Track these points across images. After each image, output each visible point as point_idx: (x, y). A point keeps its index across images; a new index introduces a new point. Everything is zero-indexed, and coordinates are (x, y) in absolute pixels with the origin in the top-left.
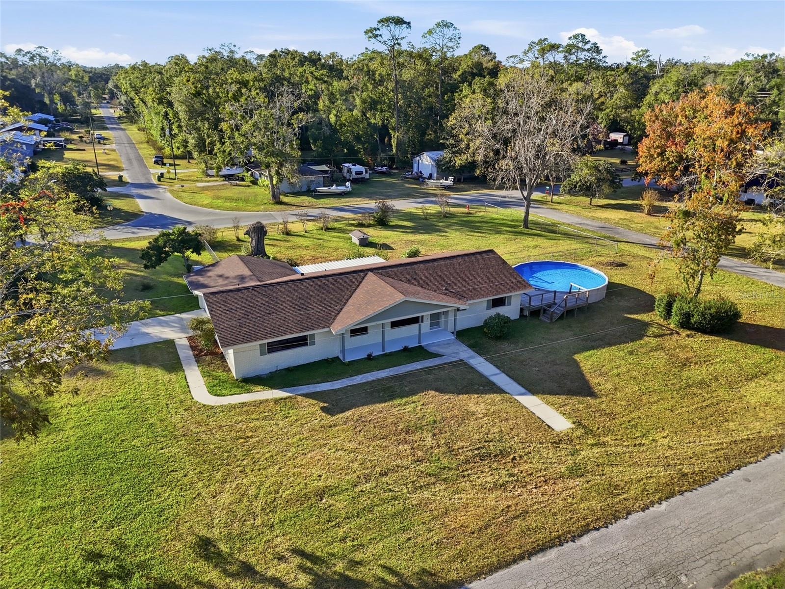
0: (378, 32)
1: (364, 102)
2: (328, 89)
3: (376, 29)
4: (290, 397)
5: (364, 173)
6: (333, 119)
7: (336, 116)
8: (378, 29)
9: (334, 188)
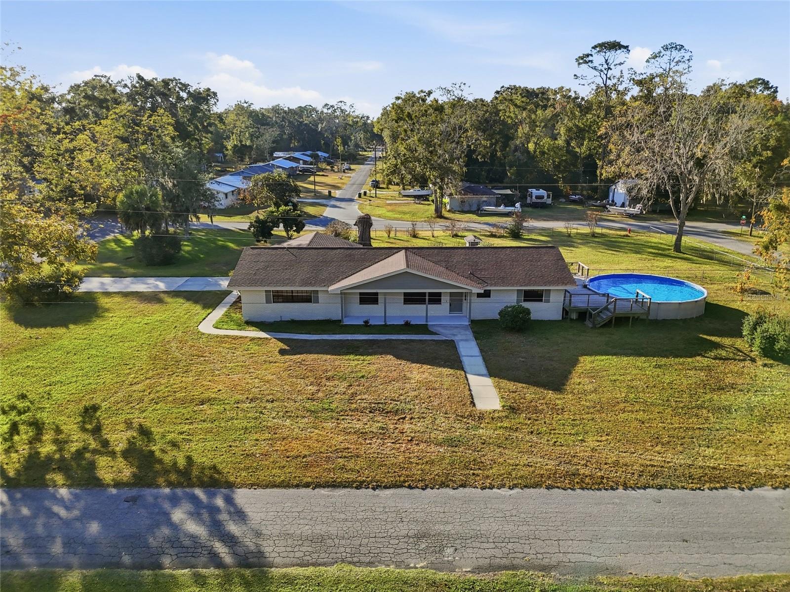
0: (590, 58)
1: (569, 130)
2: (530, 117)
3: (588, 55)
4: (267, 338)
5: (546, 198)
6: (531, 146)
7: (536, 144)
8: (591, 55)
9: (502, 209)
